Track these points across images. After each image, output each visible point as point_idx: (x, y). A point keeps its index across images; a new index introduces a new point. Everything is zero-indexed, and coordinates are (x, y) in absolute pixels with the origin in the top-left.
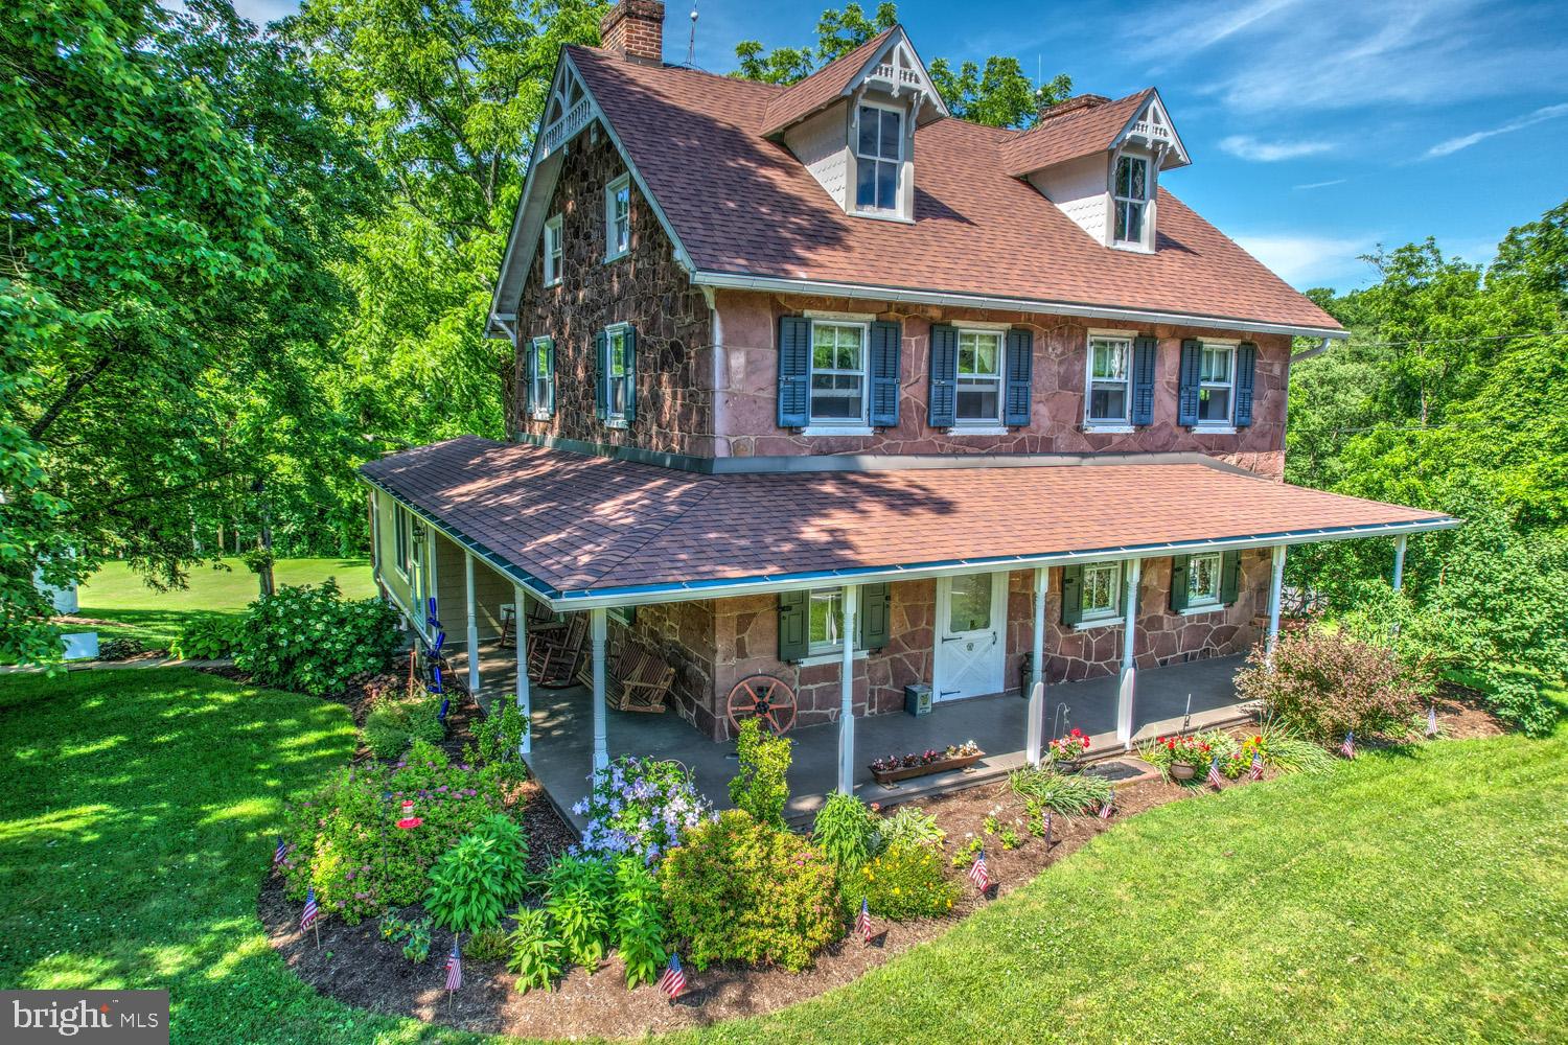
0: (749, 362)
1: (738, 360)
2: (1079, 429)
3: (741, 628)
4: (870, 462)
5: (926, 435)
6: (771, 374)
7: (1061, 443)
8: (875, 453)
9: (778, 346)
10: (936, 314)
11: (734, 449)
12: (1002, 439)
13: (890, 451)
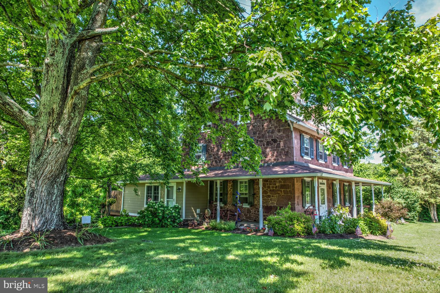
0: (297, 142)
1: (296, 142)
2: (332, 164)
3: (298, 199)
4: (311, 166)
5: (316, 162)
6: (299, 145)
7: (330, 167)
8: (311, 164)
9: (301, 140)
10: (316, 138)
11: (296, 159)
12: (324, 164)
13: (313, 164)
